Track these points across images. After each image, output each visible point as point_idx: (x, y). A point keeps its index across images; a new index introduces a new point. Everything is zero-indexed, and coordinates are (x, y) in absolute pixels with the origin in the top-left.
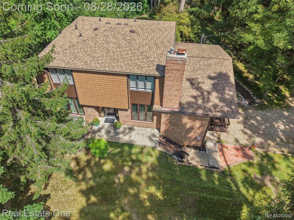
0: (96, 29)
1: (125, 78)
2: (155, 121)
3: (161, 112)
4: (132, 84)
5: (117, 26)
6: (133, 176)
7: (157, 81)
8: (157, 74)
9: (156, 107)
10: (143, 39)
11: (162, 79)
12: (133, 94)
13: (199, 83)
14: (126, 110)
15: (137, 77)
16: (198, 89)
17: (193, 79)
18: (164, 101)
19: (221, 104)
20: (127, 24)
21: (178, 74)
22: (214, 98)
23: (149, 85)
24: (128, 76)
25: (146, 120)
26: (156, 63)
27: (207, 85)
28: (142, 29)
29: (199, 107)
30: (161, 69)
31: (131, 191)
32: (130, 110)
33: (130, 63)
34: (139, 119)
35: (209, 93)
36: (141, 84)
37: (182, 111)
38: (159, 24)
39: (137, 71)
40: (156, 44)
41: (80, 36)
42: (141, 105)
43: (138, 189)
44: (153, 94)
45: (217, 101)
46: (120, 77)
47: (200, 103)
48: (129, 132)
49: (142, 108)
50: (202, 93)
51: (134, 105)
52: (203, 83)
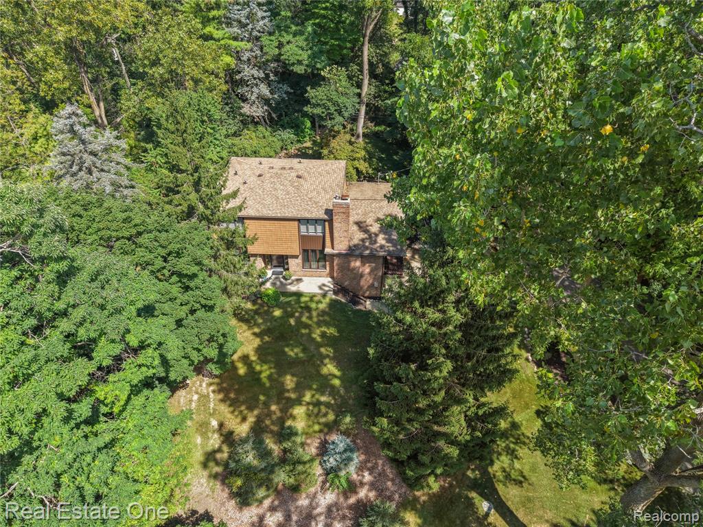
0: (260, 176)
1: (296, 223)
2: (328, 268)
3: (333, 256)
4: (303, 228)
5: (282, 171)
6: (304, 319)
7: (327, 223)
8: (326, 217)
9: (328, 250)
10: (311, 184)
11: (331, 221)
12: (303, 239)
13: (367, 226)
14: (296, 257)
15: (307, 221)
16: (366, 231)
17: (361, 223)
18: (335, 243)
19: (387, 245)
20: (292, 169)
21: (344, 216)
22: (381, 240)
23: (319, 228)
24: (299, 220)
25: (318, 268)
26: (324, 208)
27: (375, 228)
28: (308, 172)
29: (367, 248)
30: (329, 212)
31: (303, 331)
32: (300, 257)
33: (300, 209)
34: (310, 268)
35: (376, 235)
36: (311, 228)
37: (352, 252)
38: (326, 165)
39: (308, 216)
40: (324, 189)
41: (245, 183)
42: (312, 251)
43: (310, 330)
44: (324, 237)
45: (383, 242)
46: (291, 222)
47: (367, 244)
48: (298, 283)
49: (314, 254)
50: (370, 235)
51: (305, 251)
52: (371, 226)
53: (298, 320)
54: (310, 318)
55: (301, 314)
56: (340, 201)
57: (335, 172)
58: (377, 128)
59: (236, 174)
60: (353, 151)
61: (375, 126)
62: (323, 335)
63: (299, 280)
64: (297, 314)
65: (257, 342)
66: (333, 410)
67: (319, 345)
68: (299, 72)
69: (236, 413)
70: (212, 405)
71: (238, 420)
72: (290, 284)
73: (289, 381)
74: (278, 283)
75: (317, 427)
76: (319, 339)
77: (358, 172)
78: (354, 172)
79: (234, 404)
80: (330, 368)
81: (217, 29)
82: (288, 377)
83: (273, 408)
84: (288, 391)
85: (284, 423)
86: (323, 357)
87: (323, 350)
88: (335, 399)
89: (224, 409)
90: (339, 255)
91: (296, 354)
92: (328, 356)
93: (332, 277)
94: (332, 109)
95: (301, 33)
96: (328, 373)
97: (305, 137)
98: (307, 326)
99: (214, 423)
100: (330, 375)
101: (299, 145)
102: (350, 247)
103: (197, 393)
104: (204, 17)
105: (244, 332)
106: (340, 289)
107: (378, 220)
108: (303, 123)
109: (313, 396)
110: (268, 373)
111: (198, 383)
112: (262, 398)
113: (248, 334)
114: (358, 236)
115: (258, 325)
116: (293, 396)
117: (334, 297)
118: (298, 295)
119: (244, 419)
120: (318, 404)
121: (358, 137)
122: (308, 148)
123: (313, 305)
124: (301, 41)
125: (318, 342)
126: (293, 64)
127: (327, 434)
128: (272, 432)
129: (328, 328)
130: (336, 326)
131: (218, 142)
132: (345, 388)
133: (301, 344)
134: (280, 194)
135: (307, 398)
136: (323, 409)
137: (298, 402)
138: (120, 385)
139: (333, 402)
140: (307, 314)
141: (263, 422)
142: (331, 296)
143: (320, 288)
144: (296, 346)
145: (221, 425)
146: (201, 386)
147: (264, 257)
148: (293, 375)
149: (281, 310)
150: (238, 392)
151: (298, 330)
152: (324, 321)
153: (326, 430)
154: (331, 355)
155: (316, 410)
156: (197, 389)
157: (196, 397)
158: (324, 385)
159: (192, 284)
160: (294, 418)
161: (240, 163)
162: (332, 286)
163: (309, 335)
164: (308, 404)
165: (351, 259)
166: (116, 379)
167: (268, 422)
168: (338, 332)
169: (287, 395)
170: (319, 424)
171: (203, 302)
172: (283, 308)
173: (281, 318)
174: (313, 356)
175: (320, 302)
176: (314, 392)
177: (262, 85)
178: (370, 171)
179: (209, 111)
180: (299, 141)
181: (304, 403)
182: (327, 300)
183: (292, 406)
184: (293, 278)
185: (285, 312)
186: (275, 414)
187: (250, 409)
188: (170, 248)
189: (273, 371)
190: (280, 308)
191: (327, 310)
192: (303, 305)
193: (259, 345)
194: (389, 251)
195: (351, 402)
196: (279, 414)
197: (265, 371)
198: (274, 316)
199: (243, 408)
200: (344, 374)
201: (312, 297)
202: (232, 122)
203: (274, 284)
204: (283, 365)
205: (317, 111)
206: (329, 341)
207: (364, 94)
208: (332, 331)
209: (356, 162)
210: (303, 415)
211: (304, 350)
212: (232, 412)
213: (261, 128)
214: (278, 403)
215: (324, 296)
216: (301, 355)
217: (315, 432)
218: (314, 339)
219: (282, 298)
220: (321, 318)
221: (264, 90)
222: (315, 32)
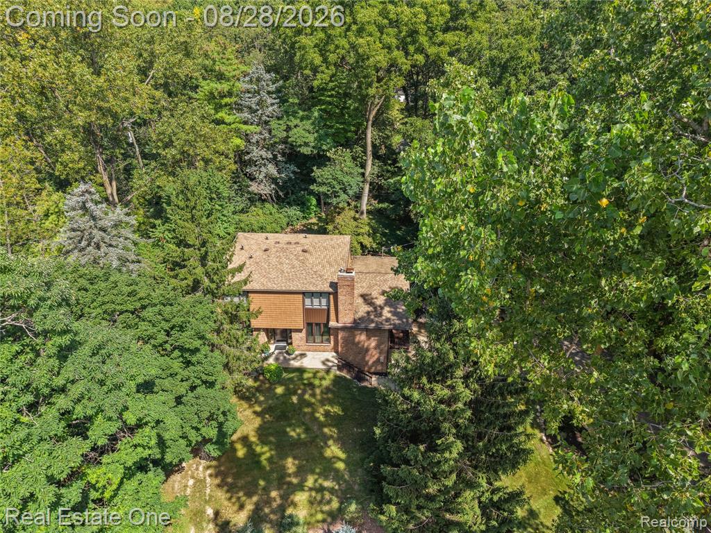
0: (266, 250)
1: (301, 296)
2: (332, 342)
3: (337, 329)
4: (308, 301)
5: (288, 246)
7: (331, 296)
8: (331, 290)
9: (333, 324)
10: (316, 258)
11: (336, 294)
12: (308, 312)
13: (372, 299)
14: (300, 331)
15: (312, 294)
16: (371, 304)
17: (367, 295)
18: (340, 316)
19: (393, 318)
20: (298, 243)
21: (349, 289)
22: (386, 313)
23: (324, 301)
24: (304, 293)
25: (322, 342)
26: (329, 281)
27: (380, 301)
28: (314, 247)
29: (372, 321)
30: (334, 285)
32: (304, 331)
33: (305, 282)
34: (314, 342)
35: (382, 308)
36: (316, 301)
37: (357, 326)
38: (332, 240)
39: (313, 289)
40: (329, 263)
41: (251, 257)
42: (317, 324)
44: (329, 310)
45: (389, 315)
46: (296, 296)
47: (372, 317)
48: (301, 358)
49: (318, 328)
50: (375, 308)
51: (310, 325)
52: (376, 298)
53: (301, 398)
54: (313, 395)
55: (304, 392)
56: (345, 274)
57: (340, 246)
58: (380, 205)
59: (242, 249)
60: (357, 227)
61: (378, 203)
62: (327, 414)
63: (303, 355)
64: (299, 392)
65: (257, 422)
66: (337, 497)
67: (322, 425)
68: (306, 153)
69: (234, 500)
70: (208, 491)
71: (235, 508)
72: (294, 359)
73: (290, 464)
74: (282, 358)
75: (320, 517)
76: (322, 419)
77: (363, 246)
78: (358, 247)
79: (231, 489)
80: (333, 450)
81: (229, 115)
82: (290, 460)
83: (274, 494)
84: (289, 475)
85: (284, 511)
86: (326, 438)
87: (326, 430)
88: (339, 485)
89: (221, 495)
90: (344, 329)
91: (299, 435)
92: (332, 437)
93: (336, 352)
94: (338, 187)
95: (308, 118)
96: (331, 455)
97: (311, 213)
98: (309, 404)
99: (210, 512)
100: (334, 457)
101: (304, 222)
102: (355, 320)
103: (193, 477)
104: (216, 104)
105: (245, 410)
106: (345, 365)
107: (383, 293)
108: (308, 200)
109: (316, 481)
110: (268, 455)
111: (195, 466)
112: (262, 483)
113: (249, 412)
114: (363, 309)
115: (260, 403)
116: (295, 481)
117: (338, 372)
118: (301, 371)
119: (242, 507)
120: (321, 489)
121: (362, 213)
122: (313, 224)
123: (317, 382)
124: (307, 124)
125: (320, 422)
126: (300, 146)
127: (331, 524)
128: (271, 522)
129: (332, 407)
130: (340, 404)
131: (225, 218)
132: (350, 472)
133: (303, 424)
134: (286, 268)
135: (310, 482)
136: (327, 496)
137: (300, 487)
138: (113, 467)
139: (337, 487)
140: (310, 392)
141: (262, 510)
142: (335, 372)
143: (324, 363)
144: (299, 426)
145: (217, 514)
146: (197, 469)
147: (267, 331)
148: (295, 458)
149: (283, 387)
150: (237, 476)
151: (300, 409)
152: (328, 399)
153: (329, 520)
154: (335, 436)
155: (319, 498)
156: (193, 473)
157: (191, 482)
158: (328, 469)
159: (194, 359)
160: (294, 505)
161: (246, 238)
162: (336, 362)
163: (312, 414)
164: (311, 489)
165: (356, 332)
166: (110, 461)
167: (267, 510)
168: (343, 411)
169: (288, 479)
170: (322, 512)
171: (204, 377)
172: (285, 385)
173: (283, 395)
174: (317, 436)
175: (322, 379)
176: (316, 477)
177: (270, 165)
178: (375, 246)
179: (218, 189)
180: (304, 218)
181: (306, 488)
182: (331, 376)
183: (293, 492)
184: (297, 353)
185: (287, 389)
186: (275, 501)
187: (249, 495)
188: (174, 321)
189: (273, 452)
190: (282, 385)
191: (331, 387)
192: (306, 382)
193: (260, 425)
194: (394, 324)
195: (356, 487)
196: (279, 501)
197: (265, 453)
198: (276, 394)
199: (241, 494)
200: (348, 457)
201: (316, 373)
202: (239, 199)
203: (277, 359)
204: (284, 447)
205: (323, 189)
206: (333, 420)
207: (367, 174)
208: (336, 410)
209: (360, 237)
210: (305, 502)
211: (307, 430)
212: (230, 499)
213: (267, 205)
214: (279, 489)
215: (328, 371)
216: (303, 436)
217: (318, 522)
218: (317, 419)
219: (284, 375)
220: (325, 396)
221: (272, 169)
222: (321, 117)
